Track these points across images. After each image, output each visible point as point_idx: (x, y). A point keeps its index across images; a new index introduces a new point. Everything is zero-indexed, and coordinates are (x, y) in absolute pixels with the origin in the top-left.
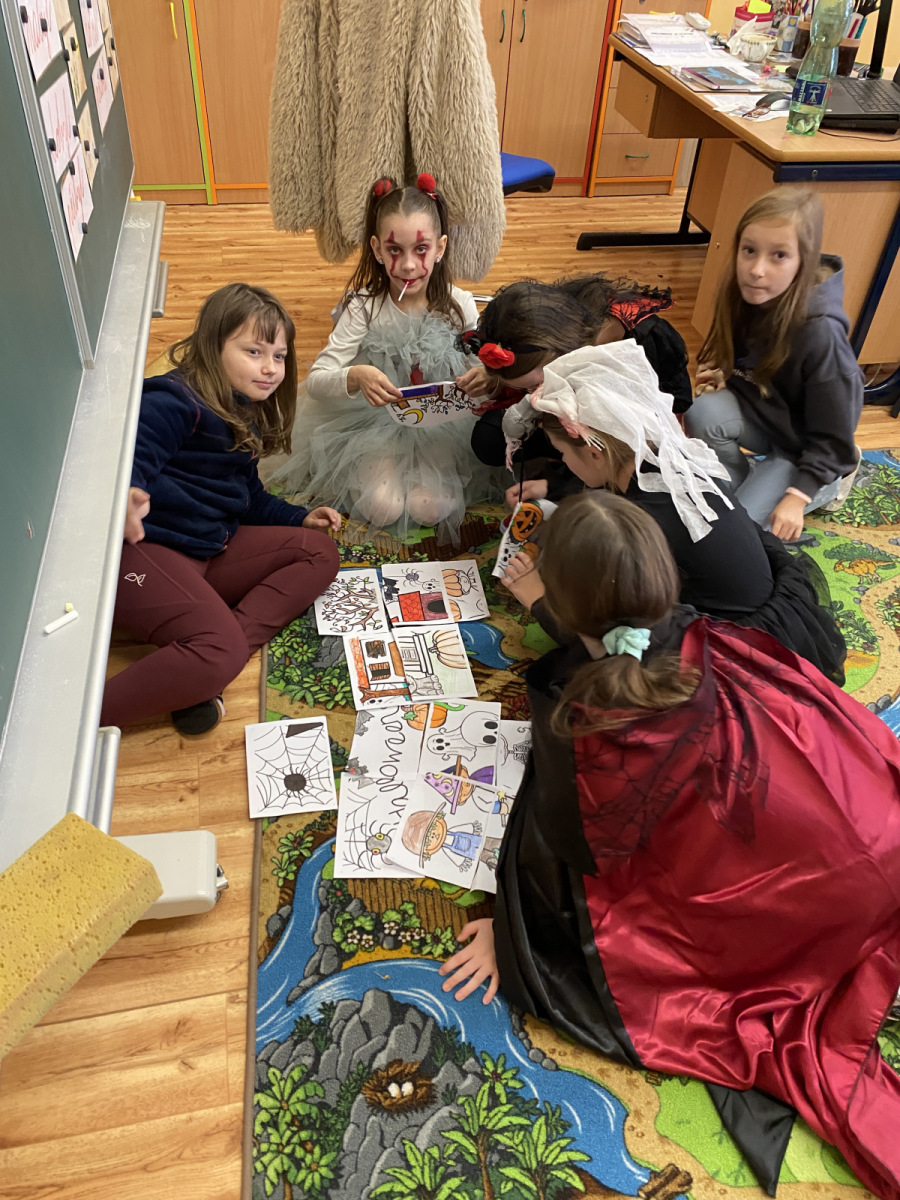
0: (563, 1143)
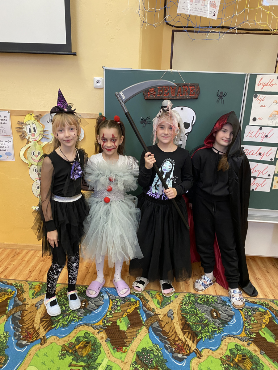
0: (61, 326)
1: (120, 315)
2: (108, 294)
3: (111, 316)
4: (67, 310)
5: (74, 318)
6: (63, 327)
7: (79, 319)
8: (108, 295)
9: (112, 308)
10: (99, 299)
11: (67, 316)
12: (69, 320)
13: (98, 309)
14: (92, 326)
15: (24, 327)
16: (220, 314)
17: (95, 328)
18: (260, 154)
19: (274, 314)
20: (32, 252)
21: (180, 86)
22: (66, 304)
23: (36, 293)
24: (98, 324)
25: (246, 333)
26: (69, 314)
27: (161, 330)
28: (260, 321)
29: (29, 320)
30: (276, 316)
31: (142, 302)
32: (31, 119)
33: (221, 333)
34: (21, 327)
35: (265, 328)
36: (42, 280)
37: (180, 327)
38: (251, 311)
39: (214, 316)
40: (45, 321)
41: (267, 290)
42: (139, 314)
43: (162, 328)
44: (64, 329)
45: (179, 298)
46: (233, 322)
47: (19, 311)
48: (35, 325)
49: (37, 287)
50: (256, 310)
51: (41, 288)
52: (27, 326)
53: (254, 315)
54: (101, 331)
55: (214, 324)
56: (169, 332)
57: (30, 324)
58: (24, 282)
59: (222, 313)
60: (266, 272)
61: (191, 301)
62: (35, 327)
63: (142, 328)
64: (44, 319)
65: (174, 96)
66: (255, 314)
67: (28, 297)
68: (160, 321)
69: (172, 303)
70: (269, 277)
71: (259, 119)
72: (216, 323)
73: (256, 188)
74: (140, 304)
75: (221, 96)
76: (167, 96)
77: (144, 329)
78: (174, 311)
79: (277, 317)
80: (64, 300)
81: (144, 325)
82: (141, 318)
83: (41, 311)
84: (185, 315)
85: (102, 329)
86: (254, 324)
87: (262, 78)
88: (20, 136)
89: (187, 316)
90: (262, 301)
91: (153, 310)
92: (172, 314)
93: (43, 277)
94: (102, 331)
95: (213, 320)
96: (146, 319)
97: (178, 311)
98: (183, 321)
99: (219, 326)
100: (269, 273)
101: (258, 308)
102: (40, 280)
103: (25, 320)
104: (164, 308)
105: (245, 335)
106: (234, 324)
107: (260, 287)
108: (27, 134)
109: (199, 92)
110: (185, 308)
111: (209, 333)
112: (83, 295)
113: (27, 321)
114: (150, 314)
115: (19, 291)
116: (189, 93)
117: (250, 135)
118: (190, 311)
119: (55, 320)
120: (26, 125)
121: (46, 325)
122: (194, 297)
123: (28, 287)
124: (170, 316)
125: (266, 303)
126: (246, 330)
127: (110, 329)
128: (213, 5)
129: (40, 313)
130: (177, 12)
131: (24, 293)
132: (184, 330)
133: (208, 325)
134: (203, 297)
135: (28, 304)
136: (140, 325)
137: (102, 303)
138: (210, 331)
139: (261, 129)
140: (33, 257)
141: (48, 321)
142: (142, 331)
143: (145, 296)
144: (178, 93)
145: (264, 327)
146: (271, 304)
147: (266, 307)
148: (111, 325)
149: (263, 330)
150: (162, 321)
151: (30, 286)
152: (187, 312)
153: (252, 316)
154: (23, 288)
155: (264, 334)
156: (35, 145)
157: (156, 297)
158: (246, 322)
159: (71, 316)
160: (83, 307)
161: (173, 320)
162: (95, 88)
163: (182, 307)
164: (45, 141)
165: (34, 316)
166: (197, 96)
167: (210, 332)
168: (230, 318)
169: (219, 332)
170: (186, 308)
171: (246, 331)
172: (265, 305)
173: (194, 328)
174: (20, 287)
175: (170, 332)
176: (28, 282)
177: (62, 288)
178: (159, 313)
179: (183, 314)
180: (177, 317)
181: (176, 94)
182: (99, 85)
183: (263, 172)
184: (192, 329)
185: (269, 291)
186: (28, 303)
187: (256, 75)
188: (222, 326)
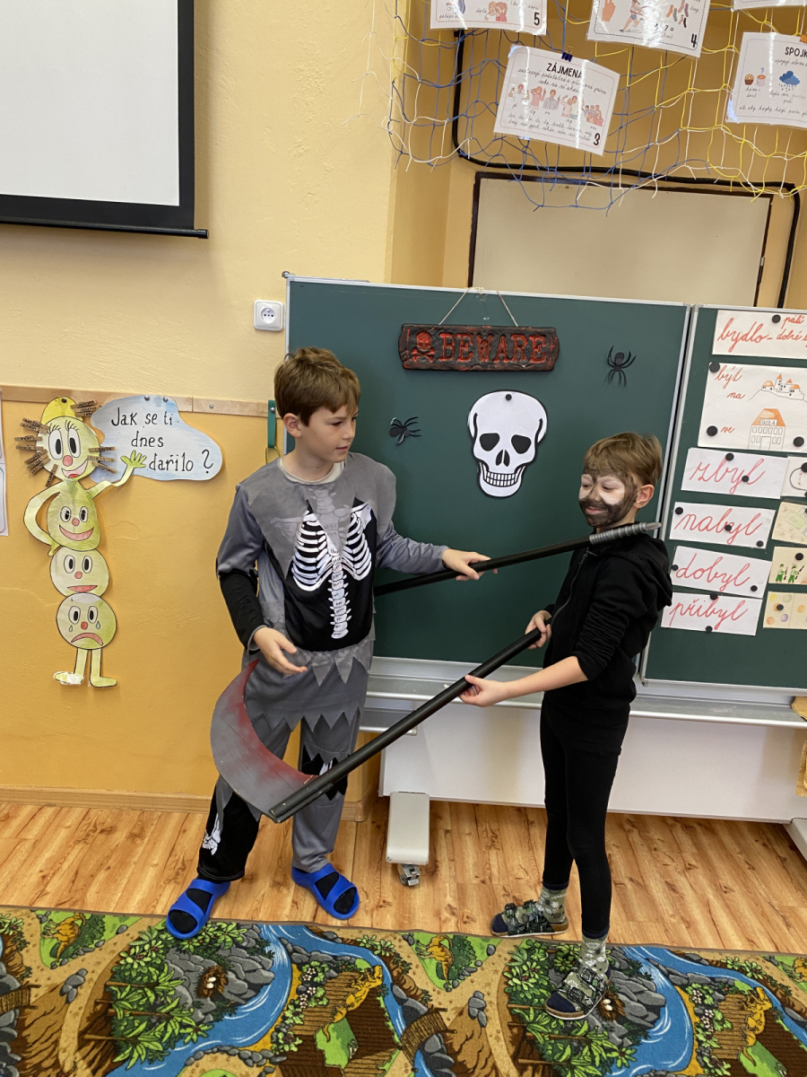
0: (143, 1057)
1: (324, 1014)
2: (285, 946)
3: (298, 1021)
4: (162, 1003)
5: (182, 1031)
6: (151, 1062)
7: (199, 1033)
8: (287, 950)
9: (299, 992)
10: (260, 963)
11: (160, 1023)
12: (167, 1035)
13: (255, 996)
14: (239, 1054)
15: (27, 1061)
16: (623, 1005)
17: (250, 1062)
18: (728, 528)
19: (777, 998)
20: (49, 811)
21: (504, 335)
22: (157, 983)
23: (62, 947)
24: (259, 1046)
25: (703, 1064)
26: (169, 1017)
27: (450, 1062)
28: (740, 1023)
29: (42, 1040)
30: (783, 1007)
31: (391, 971)
32: (62, 413)
33: (629, 1067)
34: (18, 1062)
35: (755, 1044)
36: (79, 903)
37: (508, 1049)
38: (711, 992)
39: (606, 1011)
40: (92, 1043)
41: (753, 922)
42: (383, 1009)
43: (455, 1054)
44: (152, 1069)
45: (500, 956)
46: (661, 1029)
47: (11, 1009)
48: (62, 1057)
49: (66, 929)
50: (726, 988)
51: (77, 932)
52: (36, 1060)
53: (723, 1003)
54: (268, 1070)
55: (608, 1038)
56: (475, 1068)
57: (45, 1054)
58: (24, 911)
59: (628, 1000)
60: (747, 866)
61: (535, 964)
62: (61, 1063)
63: (394, 1057)
64: (90, 1034)
65: (486, 361)
66: (724, 1000)
67: (39, 963)
68: (447, 1030)
69: (479, 968)
70: (756, 883)
71: (725, 429)
72: (613, 1035)
73: (719, 624)
74: (383, 977)
75: (618, 364)
76: (466, 361)
77: (400, 1058)
78: (487, 998)
79: (786, 1008)
80: (152, 969)
81: (400, 1048)
82: (390, 1023)
83: (80, 1009)
84: (520, 1009)
85: (270, 1062)
86: (724, 1033)
87: (732, 319)
88: (29, 462)
89: (527, 1011)
90: (742, 961)
91: (425, 998)
92: (482, 1009)
93: (85, 894)
94: (272, 1070)
95: (603, 1025)
96: (404, 1027)
97: (497, 998)
98: (515, 1030)
99: (623, 1043)
100: (753, 869)
101: (731, 983)
102: (74, 903)
103: (31, 1040)
104: (458, 988)
105: (700, 1071)
106: (666, 1034)
107: (732, 914)
108: (50, 457)
109: (556, 353)
110: (519, 988)
111: (593, 1068)
112: (209, 952)
113: (34, 1043)
114: (417, 1011)
115: (9, 944)
116: (528, 353)
117: (699, 474)
118: (534, 996)
119: (123, 1036)
120: (48, 430)
121: (95, 1057)
122: (545, 950)
123: (39, 929)
124: (478, 1016)
125: (754, 964)
126: (700, 1054)
127: (294, 1062)
128: (593, 114)
129: (77, 1014)
130: (495, 131)
131: (25, 950)
132: (520, 1061)
133: (591, 1041)
134: (570, 950)
135: (37, 986)
136: (387, 1048)
137: (267, 977)
138: (597, 1059)
139: (730, 458)
140: (52, 828)
141: (101, 1041)
142: (394, 1067)
143: (397, 950)
144: (497, 353)
145: (751, 1041)
146: (767, 968)
147: (753, 977)
148: (299, 1050)
149: (749, 1050)
150: (452, 1032)
151: (43, 925)
152: (525, 1000)
153: (717, 1008)
154: (21, 934)
155: (755, 1065)
156: (72, 491)
157: (431, 953)
158: (699, 1027)
159: (173, 1024)
160: (211, 992)
161: (484, 1027)
162: (257, 330)
163: (510, 982)
164: (103, 478)
165: (57, 1027)
166: (550, 363)
167: (597, 1063)
168: (652, 1016)
169: (625, 1061)
170: (521, 985)
171: (702, 1056)
172: (751, 970)
173: (550, 1052)
174: (12, 929)
175: (479, 1066)
176: (39, 912)
177: (145, 929)
178: (441, 1007)
179: (513, 1006)
180: (497, 1017)
181: (493, 356)
182: (269, 321)
183: (736, 578)
184: (544, 1057)
185: (759, 926)
186: (37, 984)
187: (715, 311)
188: (631, 1043)
